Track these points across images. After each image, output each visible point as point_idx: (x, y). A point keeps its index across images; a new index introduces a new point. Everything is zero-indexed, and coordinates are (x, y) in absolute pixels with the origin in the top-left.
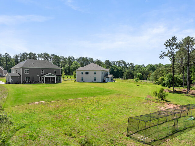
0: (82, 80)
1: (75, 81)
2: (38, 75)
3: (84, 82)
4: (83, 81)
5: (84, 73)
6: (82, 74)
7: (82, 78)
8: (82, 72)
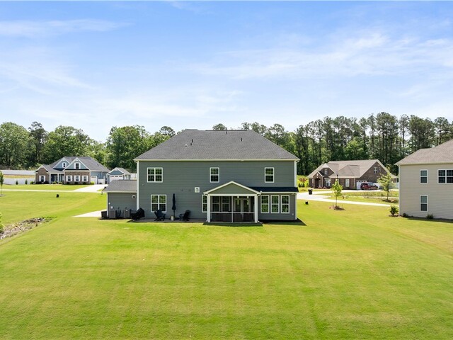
0: (424, 207)
1: (393, 211)
2: (197, 190)
3: (430, 218)
4: (425, 214)
5: (433, 176)
6: (424, 180)
7: (424, 199)
8: (424, 173)
